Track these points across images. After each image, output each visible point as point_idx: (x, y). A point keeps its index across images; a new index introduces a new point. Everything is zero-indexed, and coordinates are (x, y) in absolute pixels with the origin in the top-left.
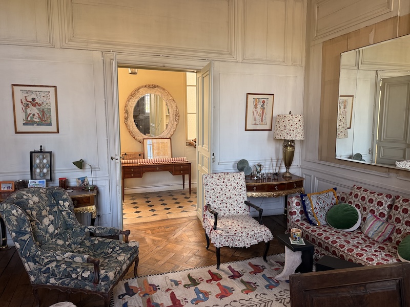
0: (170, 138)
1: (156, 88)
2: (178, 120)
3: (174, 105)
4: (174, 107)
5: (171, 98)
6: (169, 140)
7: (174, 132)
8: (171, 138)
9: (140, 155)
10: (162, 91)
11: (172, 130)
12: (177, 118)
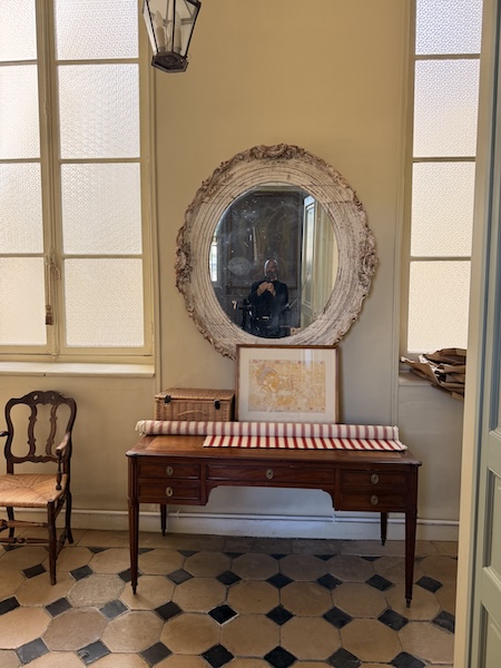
0: (334, 346)
1: (293, 161)
2: (372, 278)
3: (356, 221)
4: (358, 228)
5: (346, 195)
6: (333, 351)
7: (353, 322)
8: (343, 345)
9: (217, 405)
10: (313, 169)
11: (346, 318)
12: (368, 270)
